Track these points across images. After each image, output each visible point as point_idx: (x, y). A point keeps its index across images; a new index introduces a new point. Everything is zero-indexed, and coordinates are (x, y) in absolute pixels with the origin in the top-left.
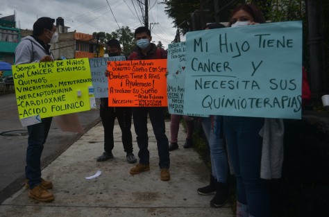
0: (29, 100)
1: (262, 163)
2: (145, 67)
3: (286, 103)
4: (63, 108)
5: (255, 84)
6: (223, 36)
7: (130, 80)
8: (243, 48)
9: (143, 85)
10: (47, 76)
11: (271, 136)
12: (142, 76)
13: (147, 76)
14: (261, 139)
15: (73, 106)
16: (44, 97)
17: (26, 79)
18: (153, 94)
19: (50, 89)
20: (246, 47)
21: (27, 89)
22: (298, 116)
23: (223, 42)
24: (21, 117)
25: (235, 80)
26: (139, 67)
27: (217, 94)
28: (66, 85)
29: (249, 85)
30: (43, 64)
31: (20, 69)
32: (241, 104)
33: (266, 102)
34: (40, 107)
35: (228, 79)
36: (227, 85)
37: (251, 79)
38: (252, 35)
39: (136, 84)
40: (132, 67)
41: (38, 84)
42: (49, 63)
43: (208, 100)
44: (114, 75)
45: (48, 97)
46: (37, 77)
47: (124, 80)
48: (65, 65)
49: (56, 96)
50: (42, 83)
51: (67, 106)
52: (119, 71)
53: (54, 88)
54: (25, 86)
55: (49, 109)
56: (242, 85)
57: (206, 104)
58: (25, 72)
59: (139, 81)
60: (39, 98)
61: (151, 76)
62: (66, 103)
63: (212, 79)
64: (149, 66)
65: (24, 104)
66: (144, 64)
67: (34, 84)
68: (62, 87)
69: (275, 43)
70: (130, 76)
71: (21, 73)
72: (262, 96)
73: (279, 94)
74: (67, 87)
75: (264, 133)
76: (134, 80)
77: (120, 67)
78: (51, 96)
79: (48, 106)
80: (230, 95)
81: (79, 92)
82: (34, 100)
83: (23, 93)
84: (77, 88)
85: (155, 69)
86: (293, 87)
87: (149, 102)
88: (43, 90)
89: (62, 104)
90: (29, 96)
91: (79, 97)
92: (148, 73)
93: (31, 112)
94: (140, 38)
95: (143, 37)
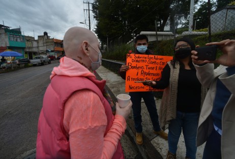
2: (157, 61)
7: (145, 70)
9: (154, 75)
12: (154, 68)
13: (158, 68)
26: (153, 60)
39: (149, 74)
40: (148, 60)
44: (132, 65)
47: (140, 71)
52: (137, 63)
59: (151, 71)
64: (160, 61)
66: (157, 59)
70: (145, 67)
76: (147, 71)
77: (138, 59)
92: (158, 66)
94: (140, 44)
95: (144, 44)
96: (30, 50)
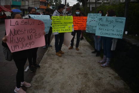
0: (55, 27)
1: (112, 47)
2: (81, 19)
3: (119, 35)
4: (65, 30)
5: (113, 30)
6: (107, 18)
8: (111, 22)
9: (80, 24)
10: (61, 20)
11: (114, 41)
12: (80, 21)
14: (112, 42)
15: (67, 30)
16: (59, 27)
17: (55, 21)
18: (83, 27)
19: (61, 24)
20: (112, 22)
21: (55, 24)
22: (122, 38)
23: (107, 20)
24: (53, 32)
25: (109, 29)
26: (79, 19)
27: (104, 32)
28: (66, 23)
29: (112, 30)
30: (60, 16)
31: (54, 18)
32: (109, 34)
33: (115, 35)
34: (58, 29)
35: (107, 29)
36: (107, 30)
37: (113, 29)
38: (114, 19)
39: (78, 23)
40: (77, 18)
41: (58, 23)
42: (62, 16)
43: (102, 33)
45: (61, 27)
46: (58, 20)
47: (74, 22)
48: (66, 18)
49: (63, 26)
50: (59, 22)
51: (66, 30)
53: (62, 24)
54: (55, 23)
55: (61, 30)
56: (110, 30)
57: (101, 34)
58: (55, 18)
59: (79, 23)
60: (58, 27)
61: (82, 21)
62: (65, 29)
63: (103, 28)
65: (54, 28)
66: (81, 18)
67: (57, 22)
68: (65, 24)
69: (119, 22)
71: (54, 19)
72: (114, 33)
73: (118, 33)
74: (66, 24)
75: (113, 41)
76: (77, 22)
78: (62, 27)
79: (60, 29)
80: (107, 32)
81: (70, 26)
82: (57, 27)
83: (54, 25)
84: (69, 25)
85: (84, 20)
86: (121, 32)
87: (82, 29)
88: (59, 24)
89: (64, 29)
90: (56, 26)
91: (69, 28)
93: (56, 31)
94: (77, 11)
95: (78, 11)
96: (24, 8)
